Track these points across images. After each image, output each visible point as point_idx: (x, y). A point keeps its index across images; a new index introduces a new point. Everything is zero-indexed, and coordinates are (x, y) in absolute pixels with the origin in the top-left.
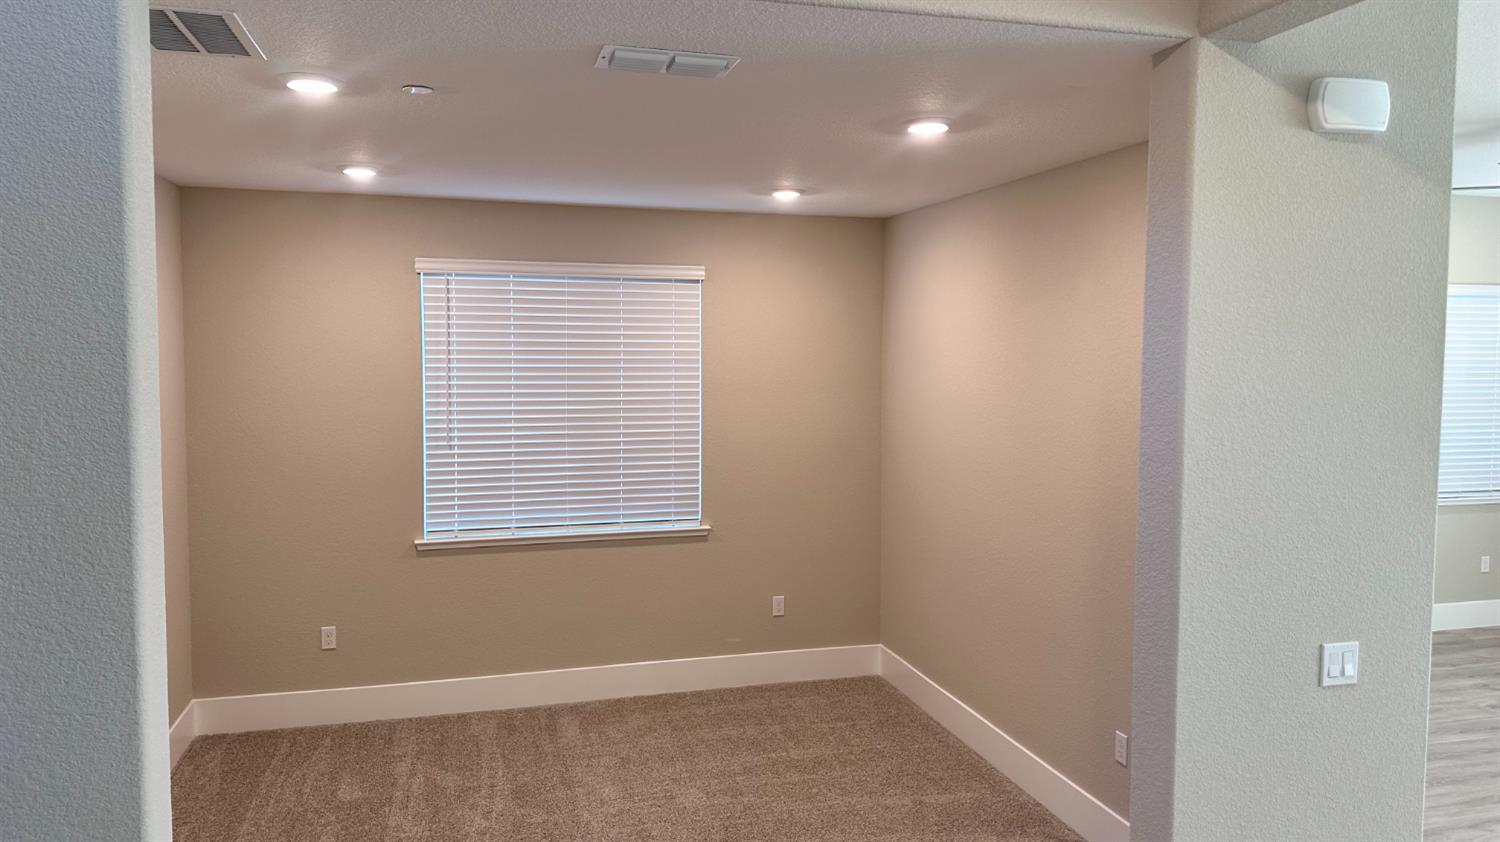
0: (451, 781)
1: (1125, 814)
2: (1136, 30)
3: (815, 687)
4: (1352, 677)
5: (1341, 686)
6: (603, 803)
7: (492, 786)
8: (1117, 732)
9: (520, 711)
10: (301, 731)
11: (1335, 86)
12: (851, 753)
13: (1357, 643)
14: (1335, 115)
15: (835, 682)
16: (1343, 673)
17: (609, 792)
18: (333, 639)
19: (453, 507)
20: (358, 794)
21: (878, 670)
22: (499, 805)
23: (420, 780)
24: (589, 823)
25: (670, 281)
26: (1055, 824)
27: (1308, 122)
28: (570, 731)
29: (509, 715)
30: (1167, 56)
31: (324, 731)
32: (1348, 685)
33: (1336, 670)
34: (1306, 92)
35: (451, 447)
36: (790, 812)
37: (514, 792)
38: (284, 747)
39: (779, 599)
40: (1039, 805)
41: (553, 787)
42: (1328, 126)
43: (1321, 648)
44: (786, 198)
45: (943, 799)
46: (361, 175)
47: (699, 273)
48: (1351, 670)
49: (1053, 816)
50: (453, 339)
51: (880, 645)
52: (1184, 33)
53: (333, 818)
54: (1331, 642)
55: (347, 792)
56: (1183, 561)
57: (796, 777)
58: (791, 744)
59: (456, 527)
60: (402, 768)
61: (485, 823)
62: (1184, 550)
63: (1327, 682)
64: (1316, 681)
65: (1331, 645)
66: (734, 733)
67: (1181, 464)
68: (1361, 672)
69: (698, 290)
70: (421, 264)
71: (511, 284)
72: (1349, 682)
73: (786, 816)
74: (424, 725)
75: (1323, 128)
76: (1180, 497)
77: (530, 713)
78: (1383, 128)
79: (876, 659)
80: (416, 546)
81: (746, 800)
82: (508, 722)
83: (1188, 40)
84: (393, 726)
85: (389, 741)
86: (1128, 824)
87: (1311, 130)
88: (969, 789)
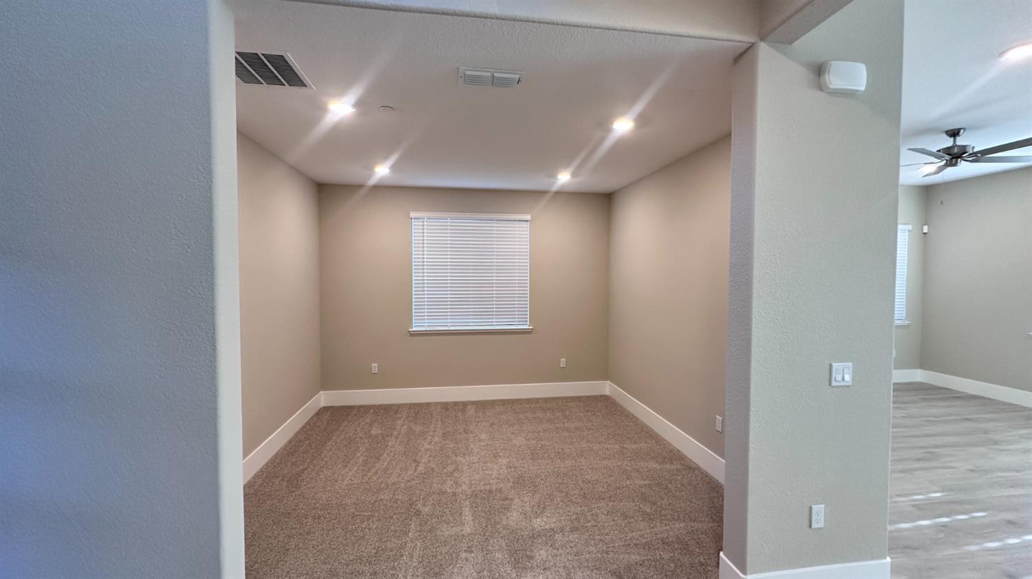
0: (418, 429)
1: (722, 455)
2: (725, 38)
3: (578, 399)
4: (847, 382)
5: (842, 386)
6: (480, 441)
7: (435, 431)
8: (717, 416)
9: (452, 402)
10: (363, 406)
11: (836, 66)
12: (593, 425)
13: (851, 364)
14: (835, 80)
15: (588, 397)
16: (843, 379)
17: (484, 436)
18: (377, 369)
19: (424, 316)
20: (379, 432)
21: (607, 392)
22: (436, 439)
23: (405, 427)
24: (472, 449)
25: (515, 221)
26: (686, 459)
27: (821, 87)
28: (471, 411)
29: (447, 404)
30: (742, 57)
31: (373, 406)
32: (846, 386)
33: (839, 378)
34: (819, 70)
35: (424, 291)
36: (563, 449)
37: (444, 434)
38: (354, 412)
39: (563, 360)
40: (679, 451)
41: (460, 433)
42: (831, 87)
43: (831, 365)
44: (564, 178)
45: (633, 446)
46: (382, 171)
47: (528, 217)
48: (847, 378)
49: (686, 456)
50: (425, 242)
51: (608, 382)
52: (752, 40)
53: (366, 441)
54: (836, 362)
55: (375, 431)
56: (753, 316)
57: (567, 434)
58: (566, 421)
59: (426, 324)
60: (400, 422)
61: (429, 446)
62: (754, 310)
63: (834, 383)
64: (828, 383)
65: (836, 364)
66: (541, 415)
67: (752, 265)
68: (853, 379)
69: (527, 225)
70: (413, 215)
71: (449, 222)
72: (847, 384)
73: (560, 450)
74: (412, 406)
75: (828, 88)
76: (752, 282)
77: (456, 404)
78: (863, 88)
79: (607, 388)
80: (409, 332)
81: (543, 443)
82: (446, 406)
83: (754, 44)
84: (399, 406)
85: (397, 412)
86: (724, 461)
87: (822, 91)
88: (646, 443)
